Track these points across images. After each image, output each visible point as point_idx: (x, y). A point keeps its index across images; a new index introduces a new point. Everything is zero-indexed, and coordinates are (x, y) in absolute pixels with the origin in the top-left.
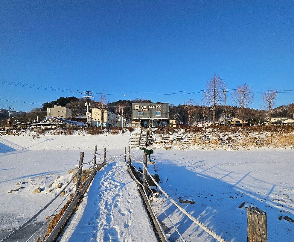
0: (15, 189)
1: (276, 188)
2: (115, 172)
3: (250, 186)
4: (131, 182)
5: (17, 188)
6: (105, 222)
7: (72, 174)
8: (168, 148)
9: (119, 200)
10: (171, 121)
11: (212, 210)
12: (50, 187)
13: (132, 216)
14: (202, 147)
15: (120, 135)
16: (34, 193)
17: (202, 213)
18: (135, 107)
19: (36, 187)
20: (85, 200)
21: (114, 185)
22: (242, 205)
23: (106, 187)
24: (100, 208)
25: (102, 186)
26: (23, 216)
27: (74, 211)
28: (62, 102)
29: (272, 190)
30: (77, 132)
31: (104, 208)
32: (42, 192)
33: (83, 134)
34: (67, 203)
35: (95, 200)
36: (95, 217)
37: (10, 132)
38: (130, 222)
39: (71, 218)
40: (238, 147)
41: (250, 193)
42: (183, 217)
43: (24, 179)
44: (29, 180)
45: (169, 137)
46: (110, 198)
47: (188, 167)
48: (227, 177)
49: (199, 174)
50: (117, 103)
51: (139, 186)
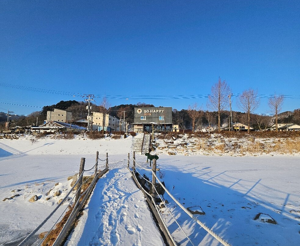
0: (9, 197)
1: (291, 198)
2: (118, 179)
3: (262, 195)
4: (137, 191)
5: (11, 195)
6: (110, 243)
7: (71, 180)
8: (172, 154)
9: (125, 213)
10: (174, 126)
11: (224, 223)
12: (47, 195)
13: (142, 235)
14: (207, 153)
15: (122, 140)
16: (30, 201)
17: (214, 226)
18: (138, 111)
19: (33, 195)
20: (85, 213)
21: (118, 194)
22: (257, 217)
23: (109, 197)
24: (103, 224)
25: (105, 196)
26: (16, 228)
27: (73, 227)
28: (62, 106)
29: (287, 199)
30: (77, 137)
31: (108, 224)
32: (38, 200)
33: (83, 138)
34: (65, 216)
35: (97, 213)
36: (97, 236)
37: (8, 135)
38: (140, 242)
39: (69, 236)
40: (244, 153)
41: (263, 203)
42: (194, 231)
43: (20, 185)
44: (25, 187)
45: (173, 143)
46: (113, 211)
47: (194, 174)
48: (236, 184)
49: (207, 181)
50: (119, 107)
51: (146, 197)
